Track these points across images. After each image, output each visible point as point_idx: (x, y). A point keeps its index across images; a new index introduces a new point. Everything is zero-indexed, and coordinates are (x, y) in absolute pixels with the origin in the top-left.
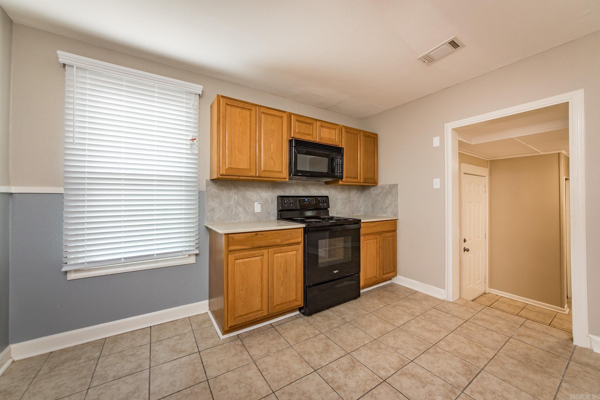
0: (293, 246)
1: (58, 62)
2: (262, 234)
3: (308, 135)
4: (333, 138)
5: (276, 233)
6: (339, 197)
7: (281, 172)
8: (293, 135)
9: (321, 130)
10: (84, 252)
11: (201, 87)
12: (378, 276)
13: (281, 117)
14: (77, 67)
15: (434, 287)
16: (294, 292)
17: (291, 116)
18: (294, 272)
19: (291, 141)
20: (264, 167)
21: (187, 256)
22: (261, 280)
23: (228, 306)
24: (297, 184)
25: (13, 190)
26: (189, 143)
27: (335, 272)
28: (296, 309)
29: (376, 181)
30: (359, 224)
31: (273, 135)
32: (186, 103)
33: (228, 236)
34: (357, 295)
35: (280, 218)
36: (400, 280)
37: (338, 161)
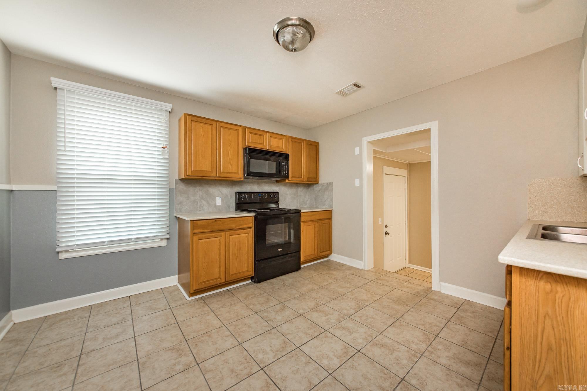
0: (245, 230)
1: (52, 86)
2: (220, 221)
3: (260, 144)
4: (281, 146)
5: (232, 220)
6: (288, 193)
7: (237, 173)
8: (247, 144)
9: (270, 139)
10: (74, 236)
11: (171, 105)
12: (316, 254)
13: (237, 130)
14: (66, 90)
15: (356, 260)
16: (246, 265)
17: (245, 129)
18: (246, 249)
19: (245, 149)
20: (223, 170)
21: (160, 240)
22: (220, 255)
23: (193, 275)
24: (252, 182)
25: (14, 187)
26: (160, 150)
27: (280, 250)
28: (249, 278)
29: (317, 180)
30: (299, 214)
31: (231, 144)
32: (158, 118)
33: (193, 222)
34: (298, 269)
35: (238, 210)
36: (335, 257)
37: (284, 164)
